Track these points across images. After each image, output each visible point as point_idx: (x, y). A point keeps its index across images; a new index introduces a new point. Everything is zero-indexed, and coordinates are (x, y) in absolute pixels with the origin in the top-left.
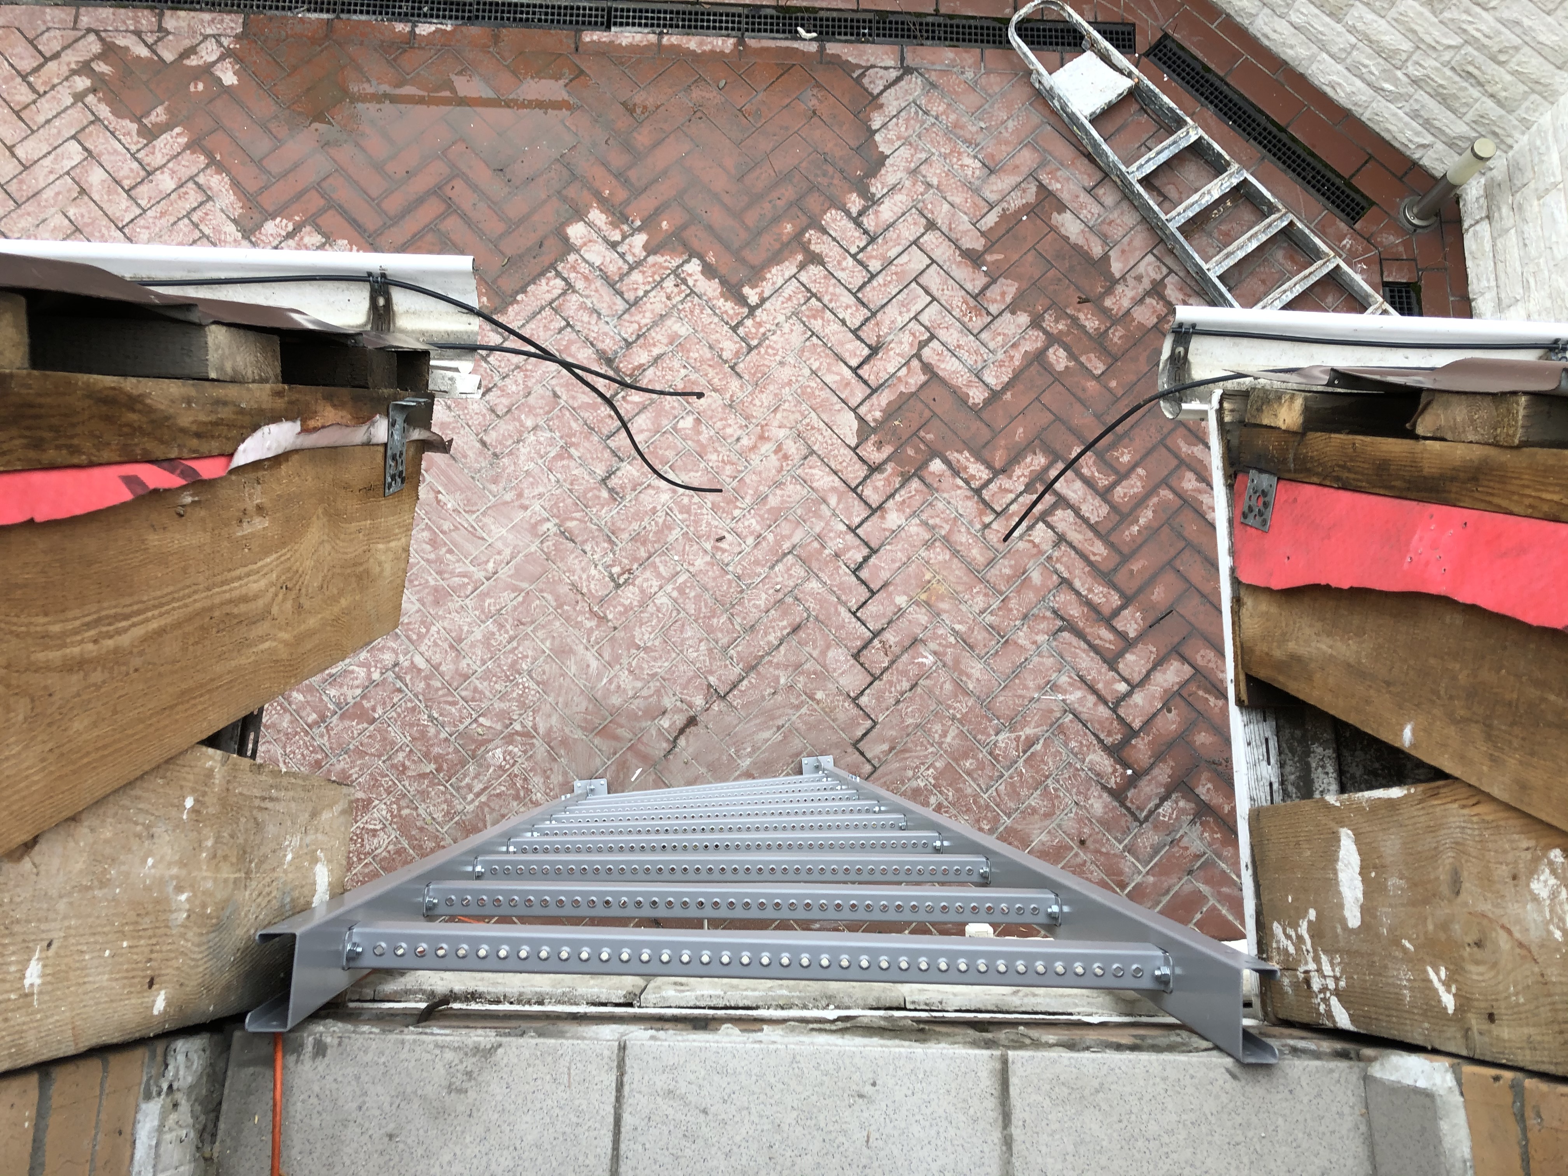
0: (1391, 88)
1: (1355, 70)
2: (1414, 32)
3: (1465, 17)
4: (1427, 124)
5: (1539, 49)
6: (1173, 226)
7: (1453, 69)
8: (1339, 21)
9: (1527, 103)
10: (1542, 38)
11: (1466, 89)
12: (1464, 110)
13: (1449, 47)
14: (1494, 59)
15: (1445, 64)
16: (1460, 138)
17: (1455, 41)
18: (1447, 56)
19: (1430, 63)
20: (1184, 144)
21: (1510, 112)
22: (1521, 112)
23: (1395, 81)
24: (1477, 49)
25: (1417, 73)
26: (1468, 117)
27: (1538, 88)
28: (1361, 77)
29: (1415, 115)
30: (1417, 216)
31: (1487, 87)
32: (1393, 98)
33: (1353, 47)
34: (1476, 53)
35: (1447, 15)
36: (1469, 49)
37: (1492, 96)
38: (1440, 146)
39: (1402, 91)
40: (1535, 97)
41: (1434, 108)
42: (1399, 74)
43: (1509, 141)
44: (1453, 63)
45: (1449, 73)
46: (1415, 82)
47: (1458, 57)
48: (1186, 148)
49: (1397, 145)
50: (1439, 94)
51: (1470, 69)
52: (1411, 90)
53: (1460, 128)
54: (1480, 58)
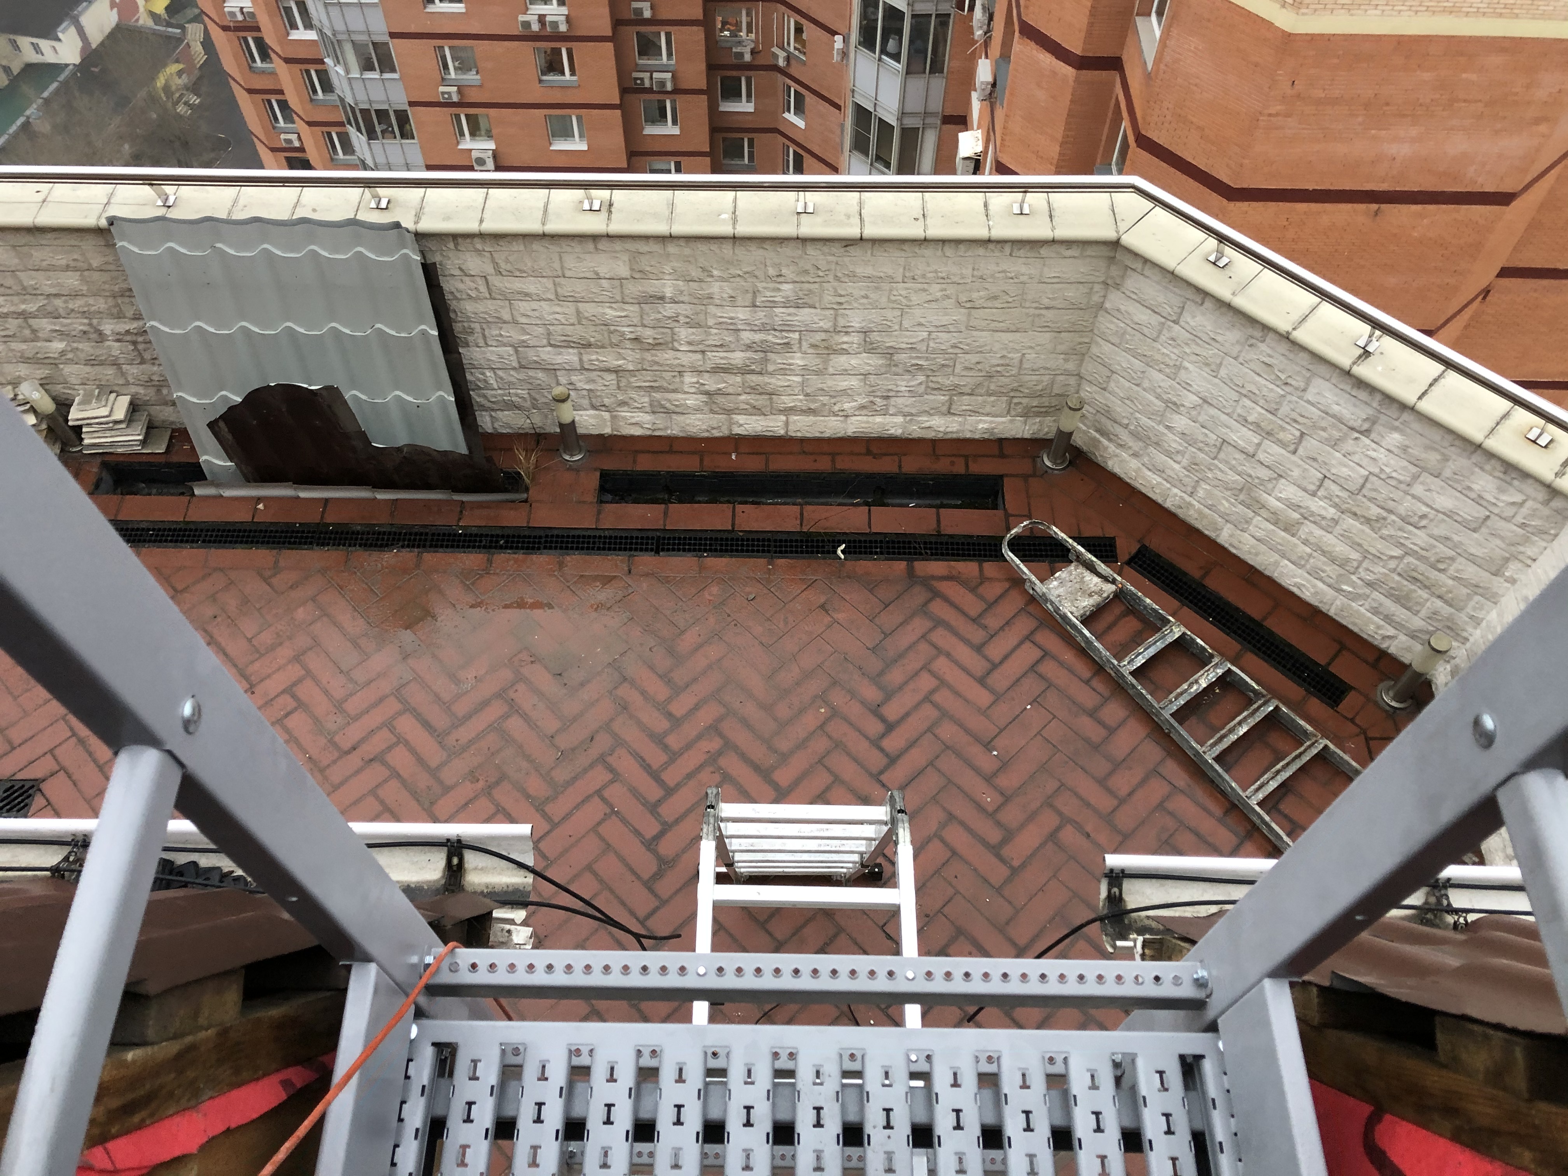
0: (1350, 589)
1: (1315, 573)
2: (1359, 545)
3: (1400, 534)
4: (1388, 619)
5: (1472, 559)
6: (1166, 714)
7: (1399, 574)
8: (1293, 535)
9: (1472, 604)
10: (1472, 550)
11: (1415, 591)
12: (1418, 608)
13: (1392, 557)
14: (1433, 567)
15: (1394, 570)
16: (1420, 631)
17: (1397, 552)
18: (1392, 564)
19: (1379, 569)
20: (1170, 640)
21: (1460, 610)
22: (1469, 610)
23: (1353, 584)
24: (1418, 559)
25: (1369, 577)
26: (1423, 613)
27: (1480, 591)
28: (1321, 579)
29: (1375, 611)
30: (1394, 699)
31: (1433, 589)
32: (1354, 597)
33: (1310, 555)
34: (1417, 563)
35: (1385, 532)
36: (1410, 559)
37: (1439, 597)
38: (1402, 638)
39: (1360, 591)
40: (1477, 598)
41: (1390, 606)
42: (1354, 578)
43: (1465, 634)
44: (1399, 570)
45: (1397, 578)
46: (1369, 584)
47: (1402, 566)
48: (1170, 643)
49: (1365, 637)
50: (1392, 595)
51: (1415, 574)
52: (1367, 591)
53: (1417, 623)
54: (1422, 567)
